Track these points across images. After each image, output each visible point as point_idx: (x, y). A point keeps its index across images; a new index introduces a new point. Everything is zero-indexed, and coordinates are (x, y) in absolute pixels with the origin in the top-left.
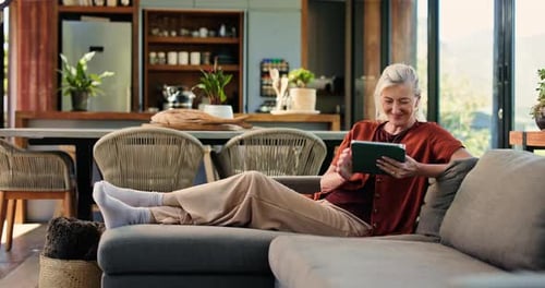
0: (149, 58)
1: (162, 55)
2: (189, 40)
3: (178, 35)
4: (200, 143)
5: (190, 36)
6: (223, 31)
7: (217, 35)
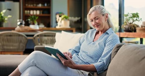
0: (25, 12)
1: (28, 11)
2: (36, 7)
3: (33, 6)
4: (26, 36)
5: (36, 6)
6: (46, 5)
7: (44, 6)
